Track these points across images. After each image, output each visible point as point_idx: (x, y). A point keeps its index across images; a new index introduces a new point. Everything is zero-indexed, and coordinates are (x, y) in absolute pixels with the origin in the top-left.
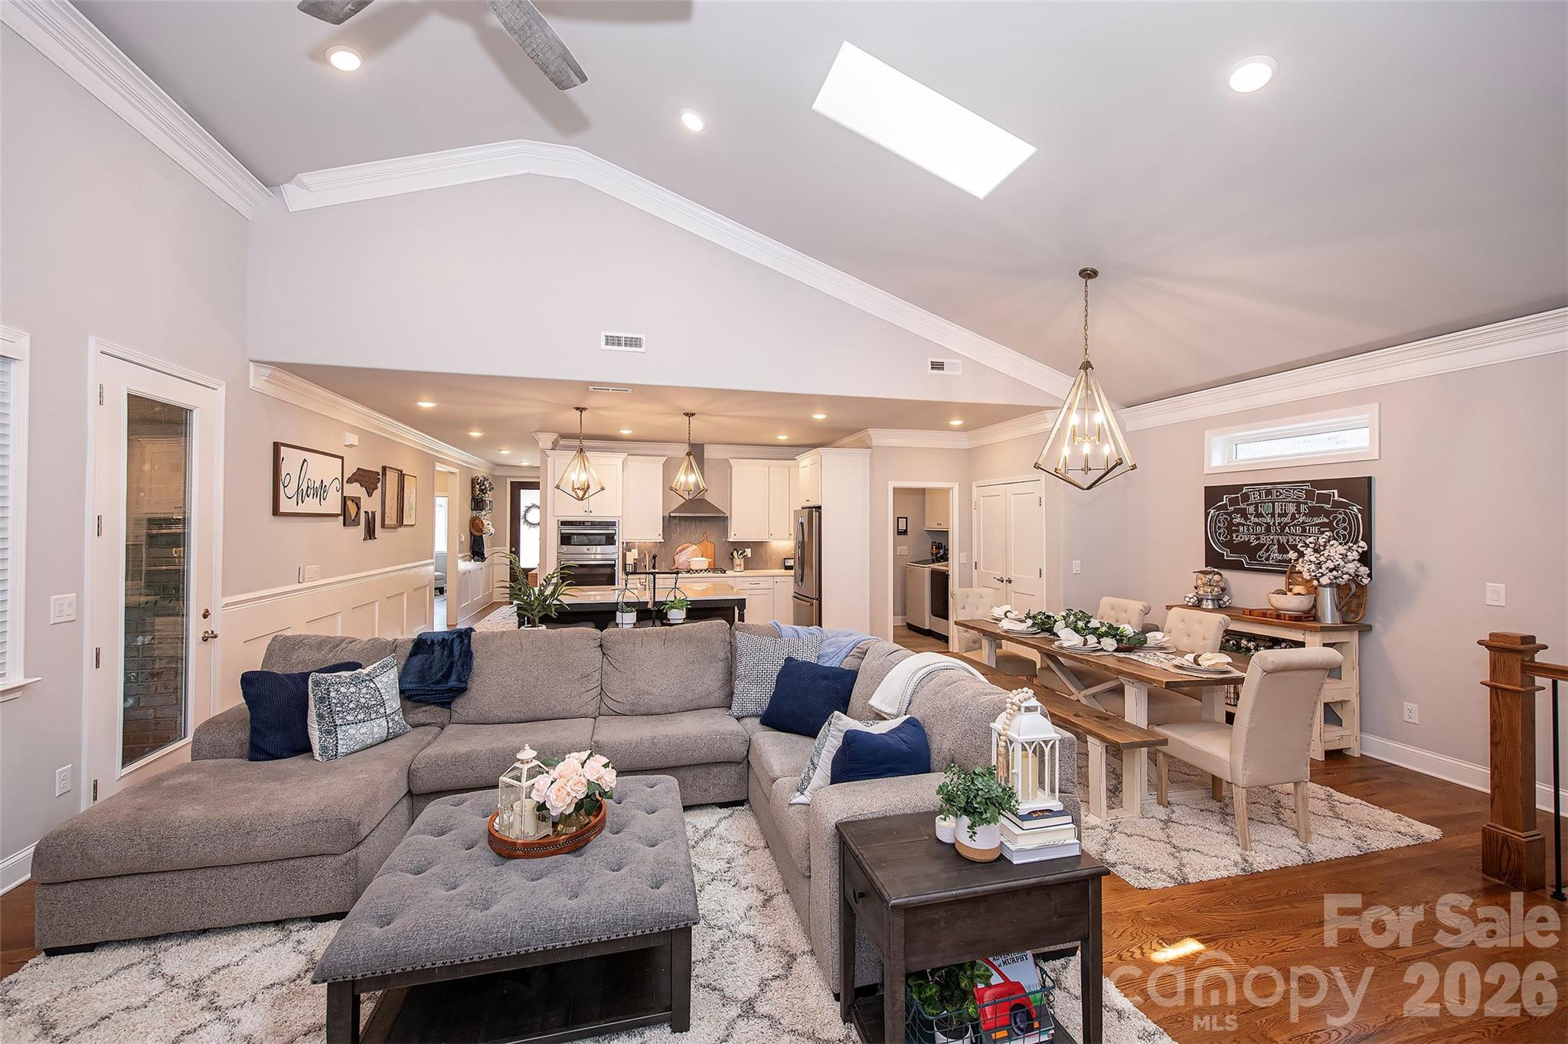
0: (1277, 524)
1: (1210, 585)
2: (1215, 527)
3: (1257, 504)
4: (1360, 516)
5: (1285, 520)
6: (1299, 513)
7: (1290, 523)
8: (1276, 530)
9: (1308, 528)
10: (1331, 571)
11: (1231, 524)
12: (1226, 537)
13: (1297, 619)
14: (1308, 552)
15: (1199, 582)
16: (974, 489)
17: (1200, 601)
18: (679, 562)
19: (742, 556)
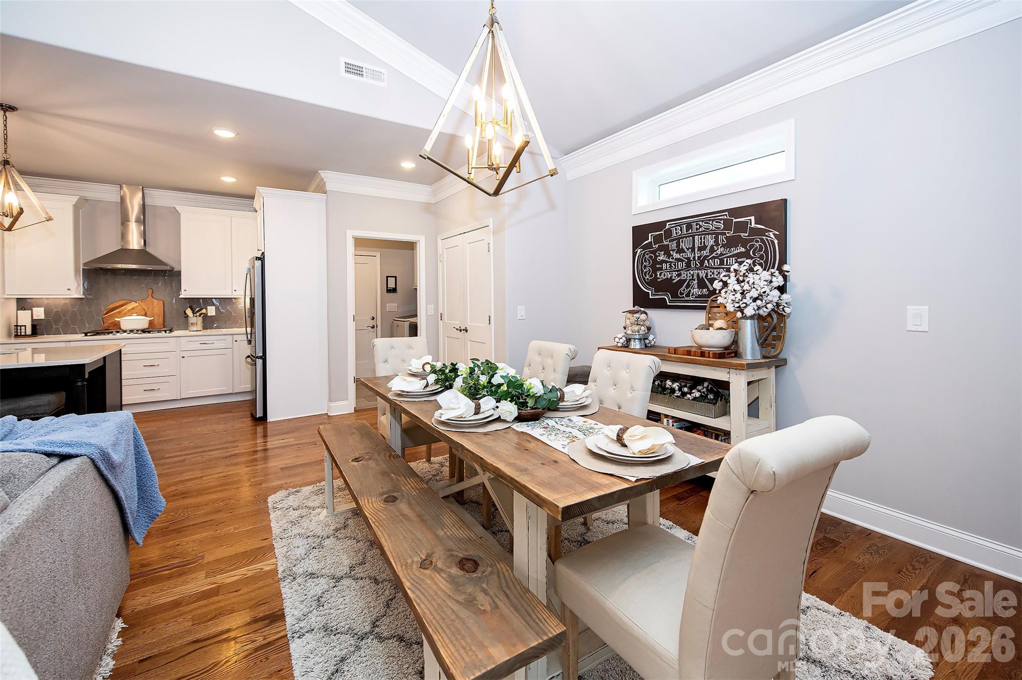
0: (696, 258)
1: (638, 324)
2: (641, 266)
3: (678, 239)
4: (776, 242)
5: (705, 253)
6: (717, 245)
7: (708, 256)
8: (696, 264)
9: (725, 259)
10: (755, 300)
11: (655, 262)
12: (651, 276)
13: (721, 356)
14: (732, 281)
15: (628, 322)
16: (440, 241)
17: (628, 340)
18: (110, 322)
19: (198, 314)
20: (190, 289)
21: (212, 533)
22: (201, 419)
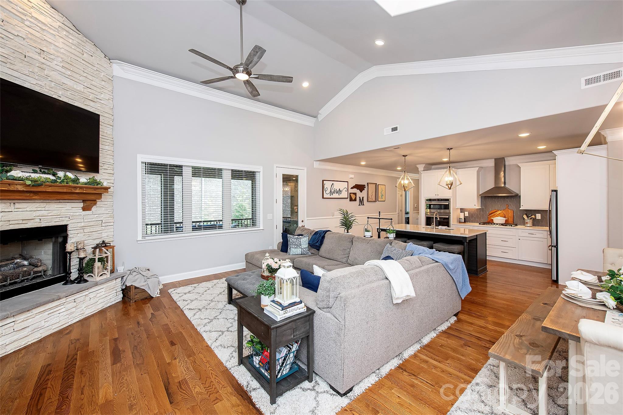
18: (490, 219)
19: (530, 218)
20: (525, 205)
21: (495, 312)
22: (524, 272)
